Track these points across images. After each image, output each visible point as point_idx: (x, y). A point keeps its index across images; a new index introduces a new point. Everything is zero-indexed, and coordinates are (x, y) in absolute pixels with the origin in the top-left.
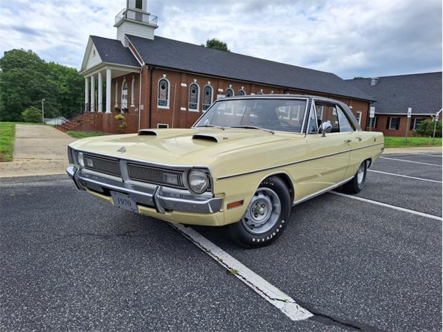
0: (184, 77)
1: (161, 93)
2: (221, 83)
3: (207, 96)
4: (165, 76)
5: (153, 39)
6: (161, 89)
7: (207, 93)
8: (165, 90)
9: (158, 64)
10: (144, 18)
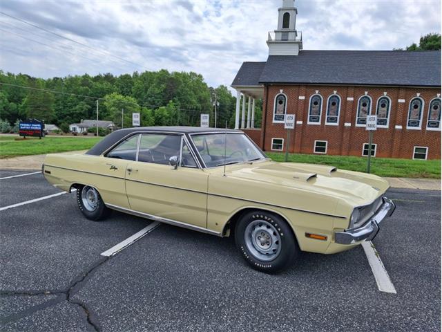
0: (303, 89)
1: (278, 107)
2: (351, 91)
3: (333, 107)
4: (281, 91)
5: (297, 54)
6: (278, 104)
7: (334, 104)
8: (283, 104)
9: (273, 81)
10: (291, 36)
